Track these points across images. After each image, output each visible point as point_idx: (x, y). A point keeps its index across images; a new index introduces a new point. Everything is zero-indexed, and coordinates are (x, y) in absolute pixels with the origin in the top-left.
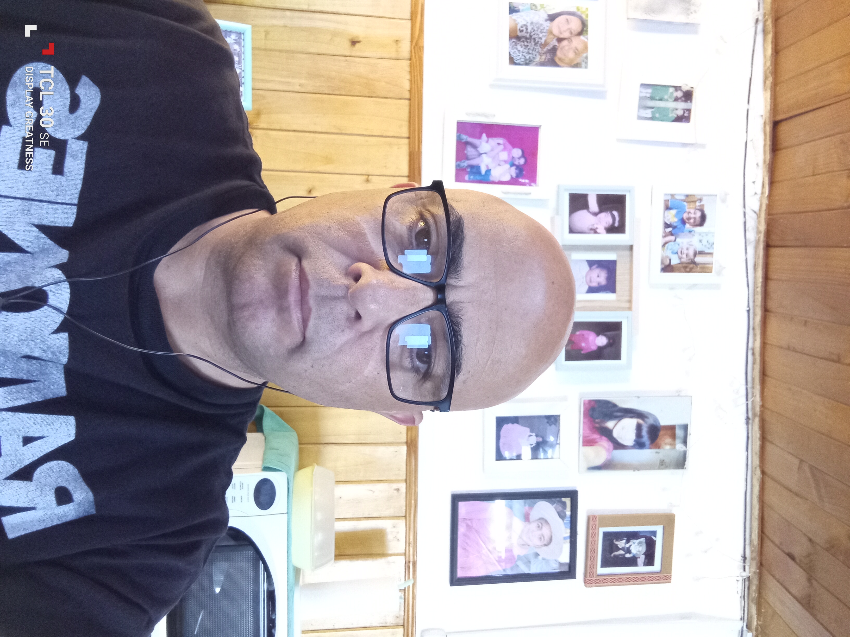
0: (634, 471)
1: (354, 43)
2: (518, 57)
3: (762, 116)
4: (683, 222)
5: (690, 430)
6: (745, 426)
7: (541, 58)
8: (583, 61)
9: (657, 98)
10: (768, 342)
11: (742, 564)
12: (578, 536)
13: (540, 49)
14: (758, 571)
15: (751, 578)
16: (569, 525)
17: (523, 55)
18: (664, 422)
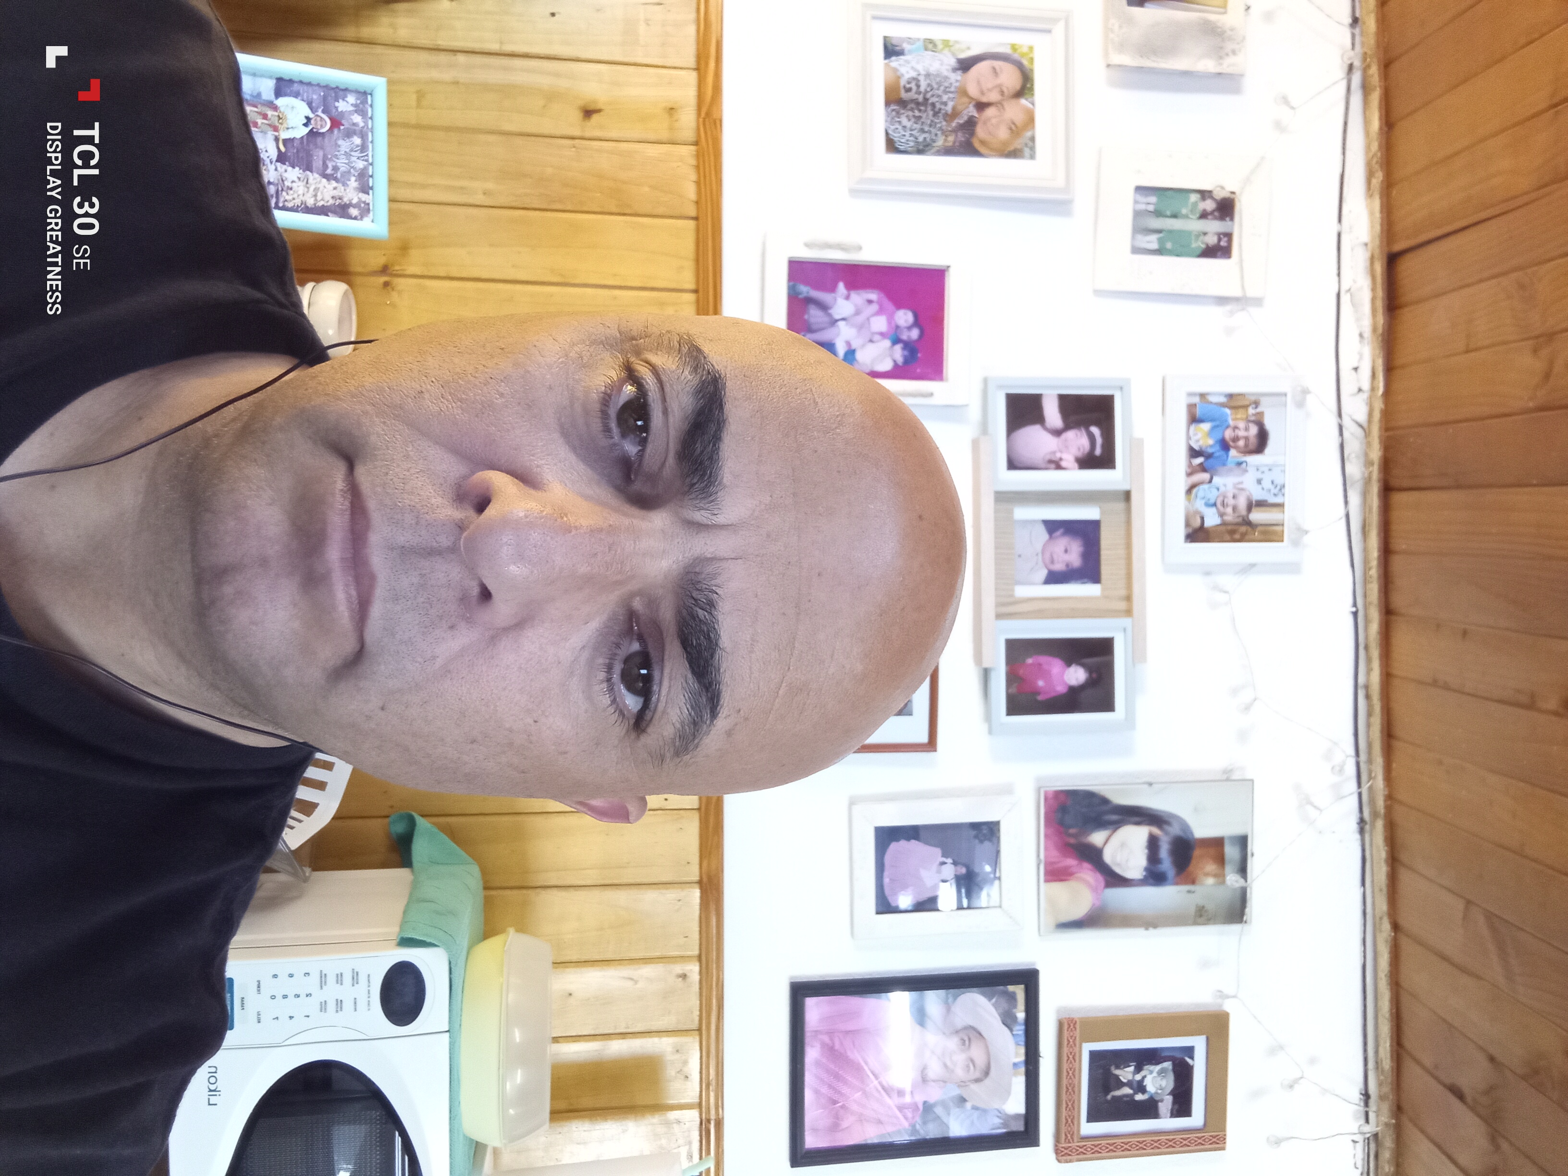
0: (1147, 929)
1: (588, 113)
2: (903, 139)
3: (1366, 245)
4: (1225, 446)
5: (1255, 846)
6: (1358, 836)
7: (945, 140)
8: (1026, 145)
9: (1168, 213)
10: (1395, 672)
11: (1361, 1109)
12: (1041, 1060)
13: (944, 123)
14: (1394, 1121)
15: (1380, 1135)
16: (1022, 1039)
17: (911, 135)
18: (1201, 831)
